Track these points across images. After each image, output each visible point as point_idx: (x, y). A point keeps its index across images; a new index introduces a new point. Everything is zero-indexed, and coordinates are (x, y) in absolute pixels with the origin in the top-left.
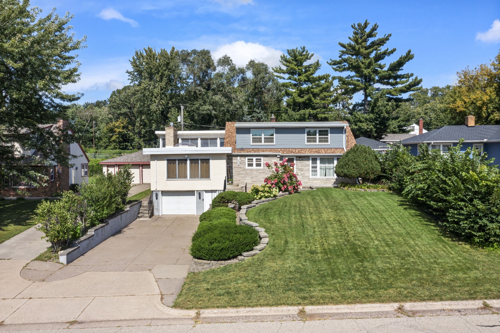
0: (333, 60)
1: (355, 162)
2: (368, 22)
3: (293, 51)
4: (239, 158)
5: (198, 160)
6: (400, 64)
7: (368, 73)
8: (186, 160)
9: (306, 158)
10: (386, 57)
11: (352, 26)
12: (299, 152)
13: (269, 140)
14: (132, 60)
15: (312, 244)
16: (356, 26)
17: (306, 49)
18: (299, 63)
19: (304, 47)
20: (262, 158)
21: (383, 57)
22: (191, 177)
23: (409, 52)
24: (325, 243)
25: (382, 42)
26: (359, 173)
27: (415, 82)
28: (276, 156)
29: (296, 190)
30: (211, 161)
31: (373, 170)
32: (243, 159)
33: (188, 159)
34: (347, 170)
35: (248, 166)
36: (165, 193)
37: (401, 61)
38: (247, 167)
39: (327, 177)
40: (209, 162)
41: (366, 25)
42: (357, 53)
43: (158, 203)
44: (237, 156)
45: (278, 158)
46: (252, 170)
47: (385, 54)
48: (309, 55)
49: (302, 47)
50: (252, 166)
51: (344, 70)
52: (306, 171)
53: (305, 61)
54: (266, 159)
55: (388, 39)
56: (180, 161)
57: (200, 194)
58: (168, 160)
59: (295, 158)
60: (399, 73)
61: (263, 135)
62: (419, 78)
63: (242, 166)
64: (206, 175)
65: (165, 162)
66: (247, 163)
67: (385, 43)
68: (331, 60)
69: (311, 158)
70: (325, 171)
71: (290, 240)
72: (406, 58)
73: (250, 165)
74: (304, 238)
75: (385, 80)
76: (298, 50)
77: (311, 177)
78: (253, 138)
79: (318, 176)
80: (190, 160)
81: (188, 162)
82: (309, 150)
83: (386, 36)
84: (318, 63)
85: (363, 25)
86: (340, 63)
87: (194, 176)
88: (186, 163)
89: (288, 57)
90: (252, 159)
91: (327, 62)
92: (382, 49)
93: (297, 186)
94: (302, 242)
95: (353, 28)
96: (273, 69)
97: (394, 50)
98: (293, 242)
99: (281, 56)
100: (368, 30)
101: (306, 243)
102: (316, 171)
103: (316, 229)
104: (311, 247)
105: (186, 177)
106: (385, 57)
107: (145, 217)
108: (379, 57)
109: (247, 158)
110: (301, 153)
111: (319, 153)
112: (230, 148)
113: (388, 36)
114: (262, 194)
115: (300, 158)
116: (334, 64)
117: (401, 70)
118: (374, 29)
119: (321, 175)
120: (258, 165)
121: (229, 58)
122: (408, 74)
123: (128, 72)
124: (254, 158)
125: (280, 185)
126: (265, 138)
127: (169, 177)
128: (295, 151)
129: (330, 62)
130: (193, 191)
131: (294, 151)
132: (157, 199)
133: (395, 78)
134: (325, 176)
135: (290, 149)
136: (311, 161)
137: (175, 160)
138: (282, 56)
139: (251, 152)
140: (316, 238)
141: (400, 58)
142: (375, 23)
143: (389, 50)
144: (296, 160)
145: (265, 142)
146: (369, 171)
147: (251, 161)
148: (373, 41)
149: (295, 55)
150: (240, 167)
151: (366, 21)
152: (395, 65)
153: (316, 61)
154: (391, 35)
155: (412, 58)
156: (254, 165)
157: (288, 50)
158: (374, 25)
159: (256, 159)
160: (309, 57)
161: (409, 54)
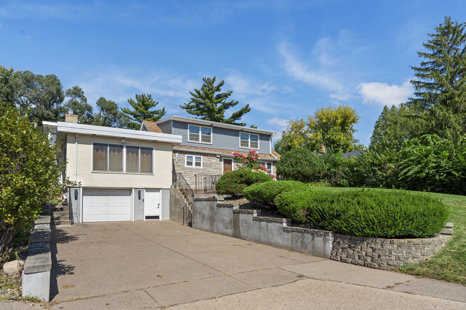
0: (186, 103)
3: (141, 96)
4: (177, 154)
5: (138, 148)
6: (240, 114)
7: (220, 117)
8: (122, 147)
10: (231, 107)
11: (203, 79)
13: (207, 139)
16: (207, 80)
17: (151, 97)
19: (150, 95)
20: (202, 157)
21: (228, 107)
22: (128, 170)
23: (248, 105)
25: (226, 96)
28: (215, 155)
30: (154, 152)
32: (182, 156)
33: (125, 146)
35: (187, 164)
36: (89, 191)
37: (242, 111)
38: (186, 166)
40: (152, 153)
41: (214, 81)
42: (209, 100)
43: (78, 205)
45: (218, 158)
46: (192, 169)
47: (230, 104)
50: (192, 165)
53: (151, 107)
54: (206, 158)
55: (230, 95)
56: (112, 148)
57: (139, 193)
58: (95, 144)
60: (238, 121)
61: (200, 132)
63: (180, 164)
64: (148, 169)
65: (90, 148)
66: (186, 161)
67: (227, 97)
72: (245, 110)
73: (189, 164)
76: (145, 96)
78: (190, 135)
80: (127, 147)
81: (125, 150)
83: (229, 92)
84: (164, 110)
85: (211, 80)
87: (132, 169)
89: (136, 101)
90: (192, 157)
91: (180, 106)
92: (228, 101)
95: (204, 80)
96: (122, 109)
97: (237, 103)
99: (128, 100)
100: (215, 85)
105: (121, 170)
106: (229, 107)
107: (65, 223)
108: (226, 106)
109: (186, 156)
112: (181, 137)
113: (230, 92)
117: (239, 119)
118: (221, 84)
120: (198, 164)
121: (81, 89)
122: (242, 124)
124: (194, 157)
126: (202, 137)
127: (96, 168)
129: (183, 105)
130: (130, 190)
131: (231, 152)
132: (76, 198)
135: (227, 151)
137: (107, 145)
138: (130, 100)
142: (223, 80)
143: (234, 102)
144: (234, 162)
145: (202, 140)
147: (191, 159)
148: (219, 95)
149: (143, 101)
150: (179, 166)
151: (215, 77)
152: (237, 114)
153: (162, 109)
154: (232, 92)
155: (249, 111)
156: (194, 164)
157: (137, 95)
158: (221, 82)
159: (196, 157)
160: (154, 104)
161: (248, 107)
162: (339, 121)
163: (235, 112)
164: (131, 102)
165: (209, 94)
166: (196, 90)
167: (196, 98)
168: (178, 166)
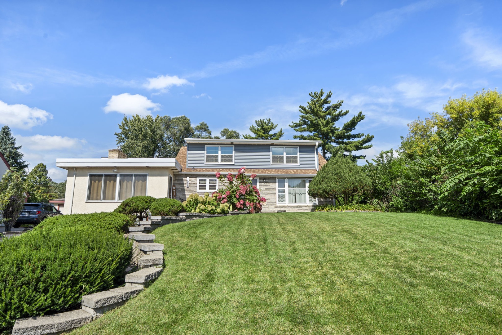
0: (294, 122)
1: (337, 174)
2: (323, 91)
3: (261, 121)
4: (188, 178)
5: (131, 176)
6: (353, 124)
8: (116, 176)
9: (272, 179)
10: (341, 118)
11: (310, 94)
12: (262, 172)
13: (227, 158)
14: (121, 125)
15: (293, 283)
16: (313, 94)
17: (271, 121)
18: (266, 131)
19: (269, 119)
20: (217, 179)
21: (338, 118)
23: (361, 113)
24: (335, 278)
25: (336, 107)
26: (343, 187)
27: (367, 138)
29: (258, 210)
30: (149, 178)
31: (362, 182)
32: (193, 179)
33: (118, 175)
34: (326, 185)
35: (200, 189)
37: (354, 120)
38: (198, 190)
39: (297, 203)
40: (146, 180)
41: (322, 94)
42: (316, 114)
44: (186, 176)
46: (204, 193)
47: (340, 115)
48: (274, 126)
49: (268, 119)
50: (205, 189)
51: (304, 130)
52: (272, 196)
53: (271, 130)
55: (341, 105)
56: (108, 177)
58: (91, 176)
59: (258, 180)
60: (352, 133)
61: (220, 152)
62: (371, 135)
63: (192, 188)
65: (87, 179)
66: (198, 185)
68: (292, 122)
69: (277, 180)
70: (294, 197)
71: (222, 271)
72: (358, 118)
73: (202, 187)
74: (265, 266)
75: (340, 140)
76: (265, 121)
77: (278, 203)
78: (208, 156)
79: (287, 202)
80: (121, 175)
81: (118, 179)
82: (275, 171)
83: (339, 102)
84: (281, 131)
85: (319, 94)
86: (300, 125)
87: (124, 197)
88: (115, 181)
89: (256, 127)
90: (205, 180)
91: (289, 125)
92: (337, 111)
93: (259, 203)
94: (260, 276)
95: (310, 96)
97: (347, 112)
98: (231, 276)
100: (323, 98)
101: (273, 279)
102: (284, 196)
103: (299, 245)
104: (290, 292)
106: (339, 118)
108: (335, 119)
109: (198, 179)
110: (265, 173)
111: (286, 173)
114: (203, 207)
115: (265, 179)
116: (296, 126)
117: (353, 129)
118: (329, 96)
119: (290, 201)
120: (213, 187)
121: (206, 125)
122: (359, 134)
123: (116, 134)
124: (208, 180)
125: (235, 200)
126: (222, 157)
127: (89, 198)
128: (259, 171)
129: (291, 124)
131: (257, 171)
133: (349, 137)
134: (295, 202)
135: (253, 170)
136: (277, 184)
137: (101, 176)
138: (252, 127)
139: (204, 171)
140: (301, 265)
141: (353, 118)
142: (330, 91)
143: (343, 112)
144: (260, 182)
145: (222, 161)
146: (357, 184)
147: (204, 182)
148: (328, 107)
149: (262, 125)
150: (190, 190)
151: (322, 90)
152: (349, 125)
153: (280, 130)
154: (343, 101)
155: (363, 119)
156: (208, 187)
157: (256, 122)
158: (328, 93)
159: (210, 180)
160: (273, 127)
161: (360, 115)
162: (477, 113)
163: (346, 123)
164: (252, 129)
165: (314, 108)
166: (301, 106)
167: (304, 115)
168: (188, 191)
